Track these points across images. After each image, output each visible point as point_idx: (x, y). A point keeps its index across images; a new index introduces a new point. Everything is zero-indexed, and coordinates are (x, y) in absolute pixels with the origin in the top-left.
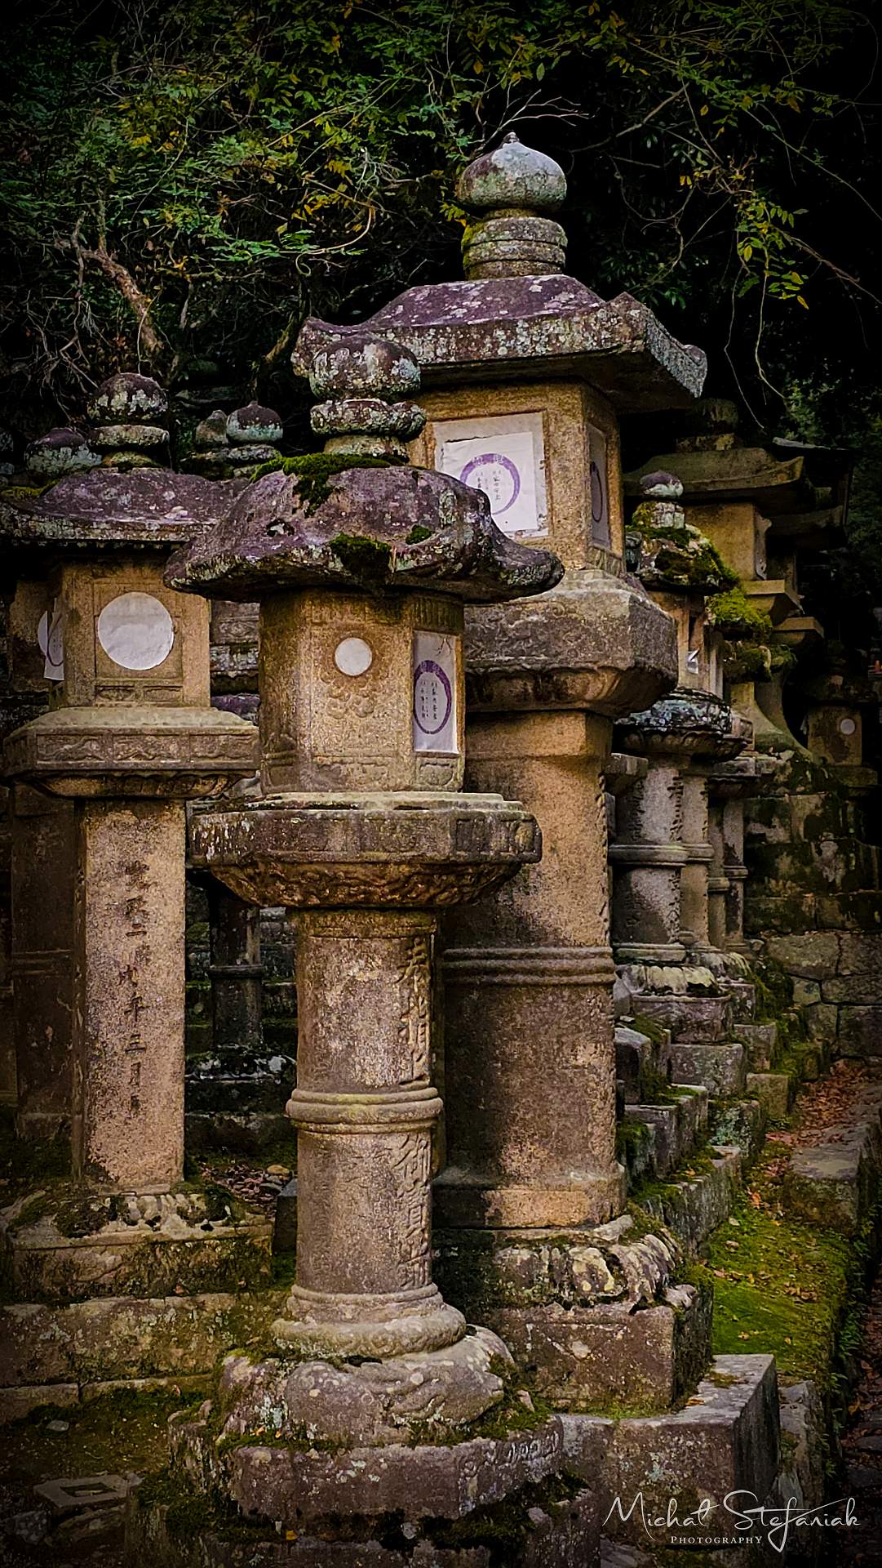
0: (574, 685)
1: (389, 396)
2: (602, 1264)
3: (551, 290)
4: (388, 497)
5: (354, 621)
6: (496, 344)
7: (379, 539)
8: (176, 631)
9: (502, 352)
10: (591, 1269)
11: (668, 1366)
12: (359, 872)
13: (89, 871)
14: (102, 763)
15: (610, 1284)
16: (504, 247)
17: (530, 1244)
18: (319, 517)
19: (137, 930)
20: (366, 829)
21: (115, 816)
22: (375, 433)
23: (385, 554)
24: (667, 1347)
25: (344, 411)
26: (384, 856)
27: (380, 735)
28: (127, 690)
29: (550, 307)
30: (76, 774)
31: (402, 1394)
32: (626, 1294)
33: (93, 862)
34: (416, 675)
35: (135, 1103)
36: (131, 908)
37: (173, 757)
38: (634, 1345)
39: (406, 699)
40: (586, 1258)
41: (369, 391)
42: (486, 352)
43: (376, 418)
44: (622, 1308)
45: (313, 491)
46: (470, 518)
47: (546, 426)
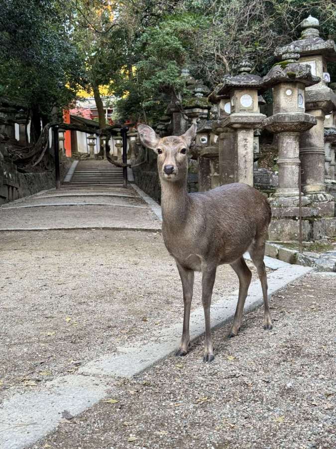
0: (320, 104)
1: (295, 53)
2: (323, 196)
3: (317, 40)
4: (295, 67)
5: (289, 87)
6: (308, 48)
7: (294, 73)
8: (253, 101)
9: (309, 50)
10: (321, 197)
11: (334, 210)
12: (290, 124)
13: (238, 140)
14: (241, 121)
15: (324, 199)
16: (309, 34)
17: (311, 194)
18: (284, 71)
19: (246, 149)
20: (291, 117)
21: (242, 131)
22: (292, 59)
23: (295, 75)
24: (333, 207)
25: (288, 55)
26: (294, 121)
27: (293, 104)
28: (245, 110)
29: (317, 42)
30: (237, 123)
31: (295, 200)
32: (327, 200)
33: (239, 138)
34: (298, 95)
35: (246, 177)
36: (245, 146)
37: (252, 120)
38: (328, 208)
39: (297, 99)
40: (319, 196)
41: (292, 52)
42: (306, 50)
43: (293, 56)
44: (326, 202)
45: (283, 67)
46: (308, 69)
47: (316, 62)
